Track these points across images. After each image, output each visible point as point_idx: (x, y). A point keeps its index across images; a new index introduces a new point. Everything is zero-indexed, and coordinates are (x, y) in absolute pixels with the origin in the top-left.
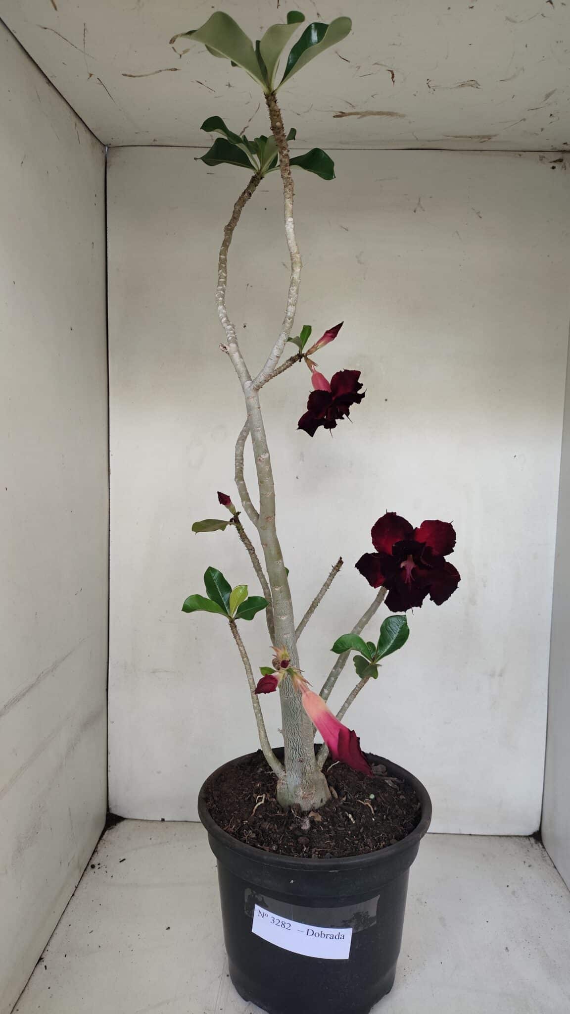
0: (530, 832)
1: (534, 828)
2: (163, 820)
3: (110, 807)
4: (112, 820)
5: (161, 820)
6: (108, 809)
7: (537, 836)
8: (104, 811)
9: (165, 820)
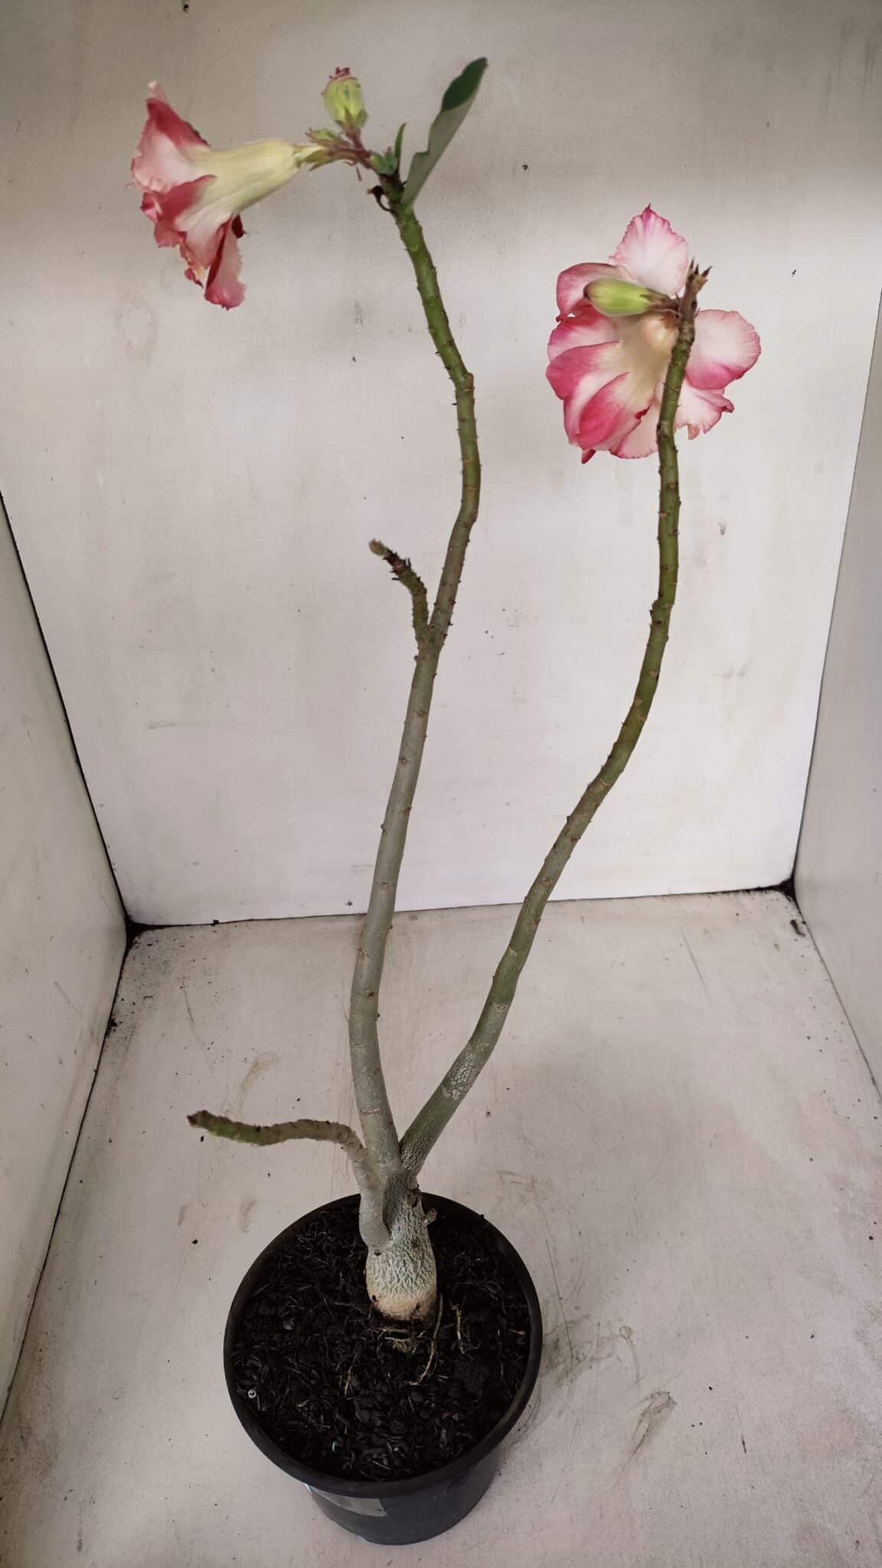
0: (776, 881)
1: (784, 875)
2: (216, 922)
3: (129, 913)
4: (134, 930)
5: (212, 922)
6: (127, 918)
7: (788, 888)
8: (120, 922)
9: (220, 921)
